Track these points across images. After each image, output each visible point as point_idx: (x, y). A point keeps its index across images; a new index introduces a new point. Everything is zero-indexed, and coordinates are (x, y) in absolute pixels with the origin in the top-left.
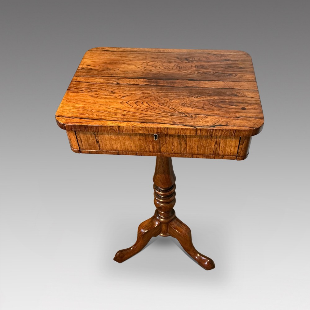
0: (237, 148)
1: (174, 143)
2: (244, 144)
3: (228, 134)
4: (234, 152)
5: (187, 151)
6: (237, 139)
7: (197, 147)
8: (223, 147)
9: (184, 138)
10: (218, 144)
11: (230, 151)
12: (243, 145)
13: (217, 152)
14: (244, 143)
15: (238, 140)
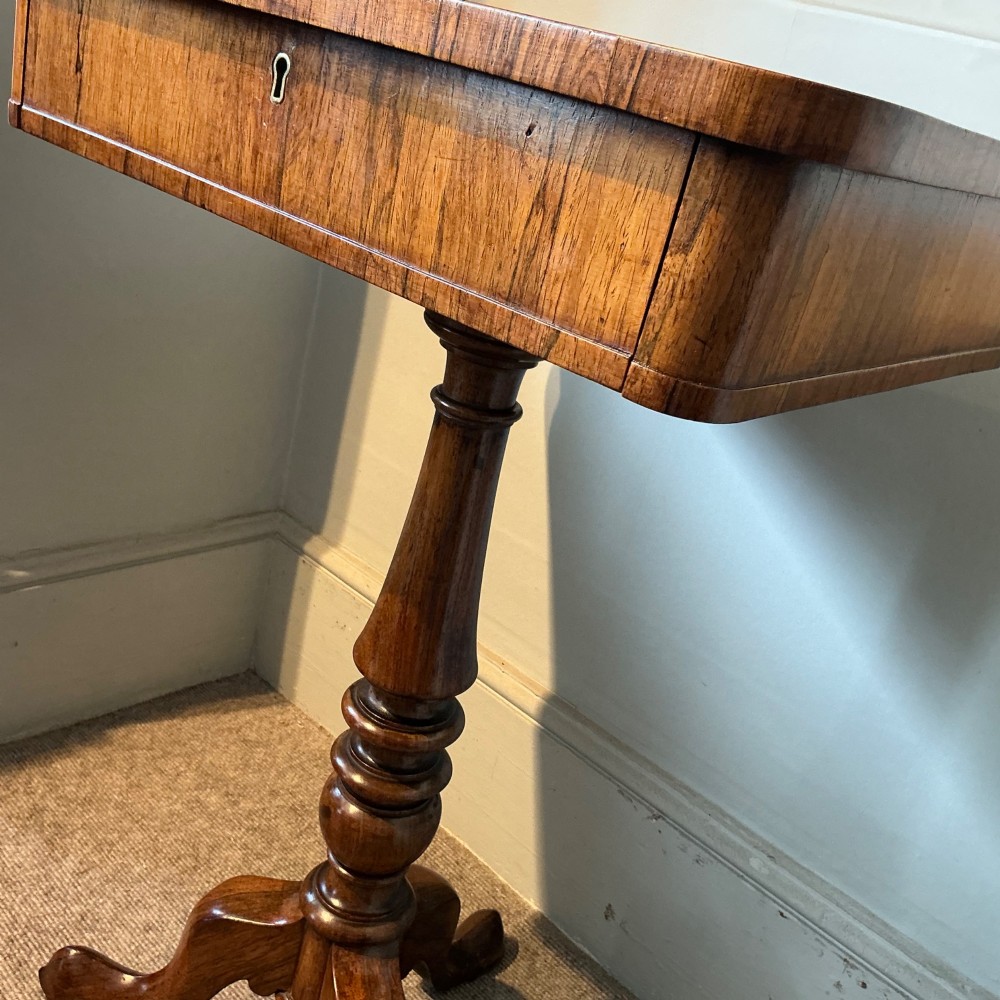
0: (651, 271)
1: (346, 140)
2: (697, 248)
3: (601, 73)
4: (625, 309)
5: (392, 233)
6: (663, 190)
7: (443, 208)
8: (574, 244)
9: (396, 115)
10: (551, 204)
11: (601, 297)
12: (691, 258)
13: (532, 276)
14: (700, 237)
15: (670, 202)
